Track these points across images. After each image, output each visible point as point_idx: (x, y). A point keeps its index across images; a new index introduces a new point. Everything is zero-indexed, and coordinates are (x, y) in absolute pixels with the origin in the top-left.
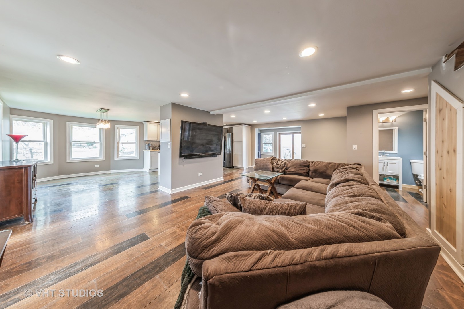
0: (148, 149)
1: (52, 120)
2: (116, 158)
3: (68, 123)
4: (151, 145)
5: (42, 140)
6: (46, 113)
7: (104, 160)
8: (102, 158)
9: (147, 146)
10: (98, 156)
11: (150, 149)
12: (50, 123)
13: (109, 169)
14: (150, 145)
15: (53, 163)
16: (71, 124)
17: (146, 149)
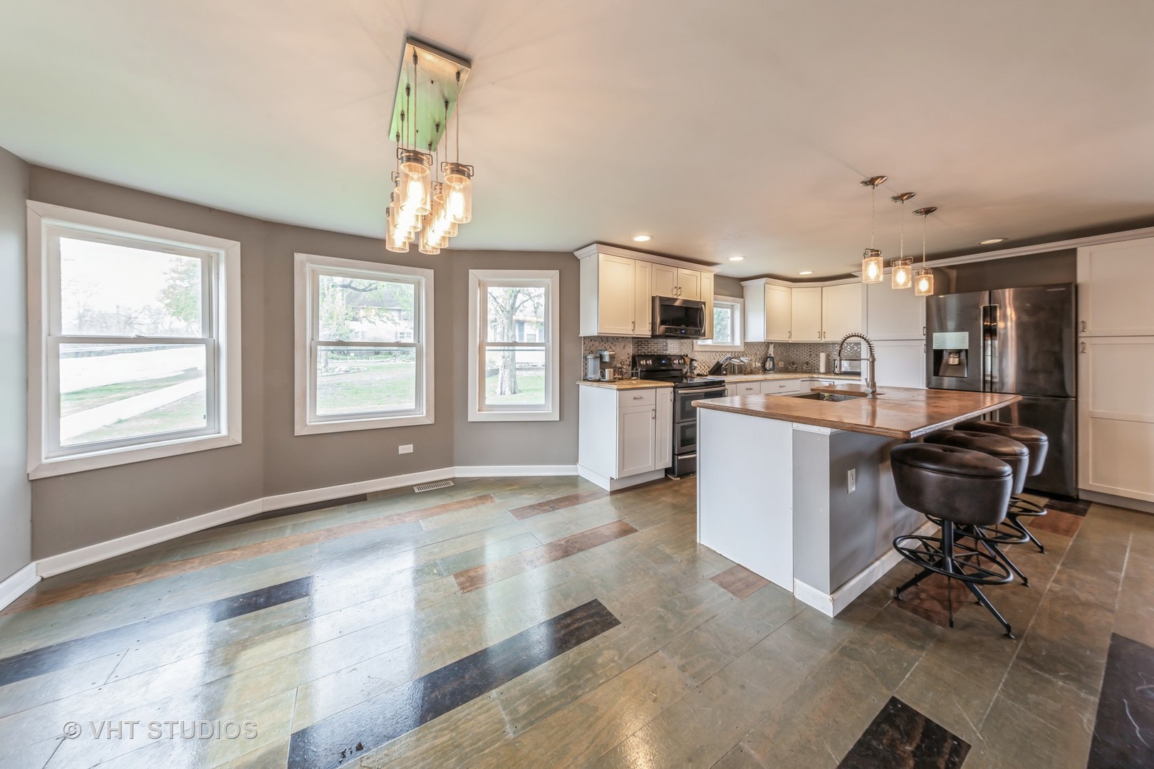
0: (598, 376)
1: (237, 245)
2: (474, 415)
3: (299, 257)
4: (612, 357)
5: (199, 336)
6: (210, 210)
7: (431, 421)
8: (425, 414)
9: (592, 364)
10: (411, 405)
11: (607, 378)
12: (228, 252)
13: (450, 463)
14: (607, 359)
15: (241, 443)
16: (312, 262)
17: (590, 375)
